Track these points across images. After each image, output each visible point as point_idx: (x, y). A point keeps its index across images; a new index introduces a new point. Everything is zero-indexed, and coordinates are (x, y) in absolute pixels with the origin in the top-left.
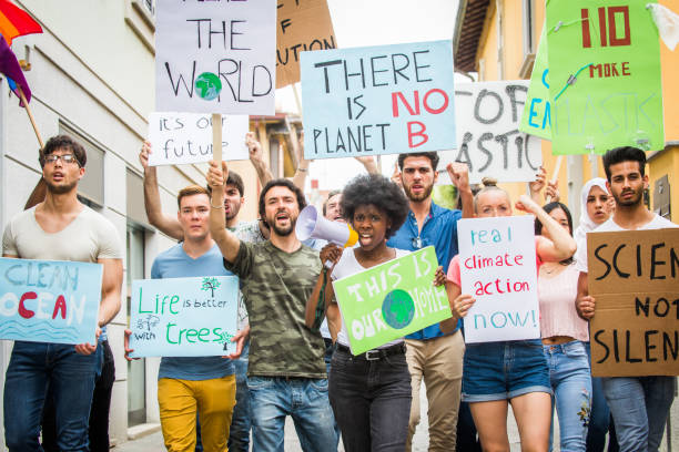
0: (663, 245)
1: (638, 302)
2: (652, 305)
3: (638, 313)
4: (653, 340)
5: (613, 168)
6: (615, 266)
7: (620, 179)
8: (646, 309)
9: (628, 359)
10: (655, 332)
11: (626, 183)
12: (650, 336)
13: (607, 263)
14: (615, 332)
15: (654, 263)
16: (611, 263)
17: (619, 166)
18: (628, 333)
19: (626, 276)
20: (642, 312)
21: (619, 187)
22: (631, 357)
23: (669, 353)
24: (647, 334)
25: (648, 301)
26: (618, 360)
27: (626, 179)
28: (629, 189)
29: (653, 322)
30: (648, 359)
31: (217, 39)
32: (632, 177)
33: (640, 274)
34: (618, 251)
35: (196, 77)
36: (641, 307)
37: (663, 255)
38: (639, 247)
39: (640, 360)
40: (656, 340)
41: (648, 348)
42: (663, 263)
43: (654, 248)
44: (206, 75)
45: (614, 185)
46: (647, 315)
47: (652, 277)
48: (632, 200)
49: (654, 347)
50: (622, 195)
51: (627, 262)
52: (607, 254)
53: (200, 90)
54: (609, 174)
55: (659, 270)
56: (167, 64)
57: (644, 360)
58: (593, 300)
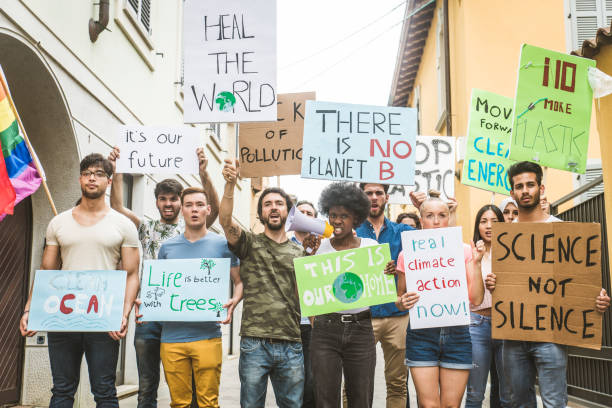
0: (552, 235)
1: (531, 281)
2: (542, 284)
3: (531, 289)
4: (543, 312)
5: (514, 178)
6: (513, 251)
7: (520, 186)
8: (537, 287)
9: (521, 327)
10: (544, 306)
11: (525, 190)
12: (540, 309)
13: (507, 248)
14: (512, 304)
15: (545, 250)
16: (510, 247)
17: (519, 176)
18: (522, 305)
19: (522, 259)
20: (534, 290)
21: (519, 193)
22: (524, 325)
23: (555, 324)
24: (538, 307)
25: (539, 280)
26: (513, 326)
27: (525, 187)
28: (528, 194)
29: (543, 298)
30: (538, 328)
31: (232, 67)
32: (530, 184)
33: (533, 257)
34: (516, 238)
35: (216, 95)
36: (534, 285)
37: (552, 243)
38: (533, 236)
39: (531, 328)
40: (545, 313)
41: (538, 319)
42: (553, 250)
43: (546, 237)
44: (223, 94)
45: (516, 191)
46: (538, 292)
47: (543, 261)
48: (531, 203)
49: (543, 318)
50: (522, 199)
51: (523, 248)
52: (507, 240)
53: (219, 105)
54: (512, 183)
55: (550, 256)
56: (193, 87)
57: (535, 327)
58: (495, 276)
